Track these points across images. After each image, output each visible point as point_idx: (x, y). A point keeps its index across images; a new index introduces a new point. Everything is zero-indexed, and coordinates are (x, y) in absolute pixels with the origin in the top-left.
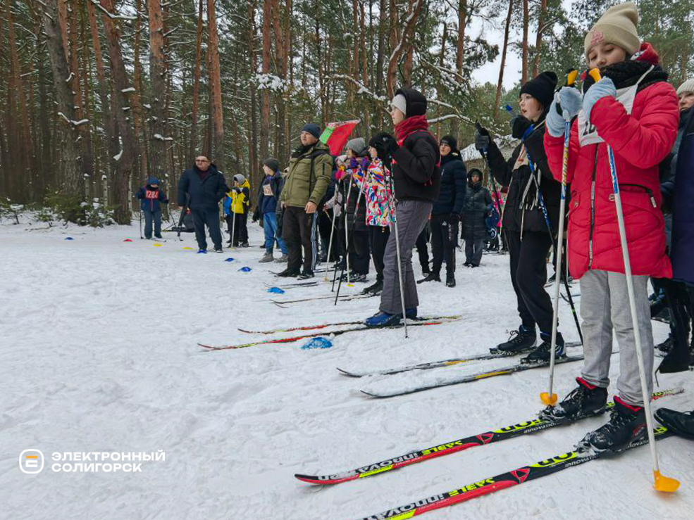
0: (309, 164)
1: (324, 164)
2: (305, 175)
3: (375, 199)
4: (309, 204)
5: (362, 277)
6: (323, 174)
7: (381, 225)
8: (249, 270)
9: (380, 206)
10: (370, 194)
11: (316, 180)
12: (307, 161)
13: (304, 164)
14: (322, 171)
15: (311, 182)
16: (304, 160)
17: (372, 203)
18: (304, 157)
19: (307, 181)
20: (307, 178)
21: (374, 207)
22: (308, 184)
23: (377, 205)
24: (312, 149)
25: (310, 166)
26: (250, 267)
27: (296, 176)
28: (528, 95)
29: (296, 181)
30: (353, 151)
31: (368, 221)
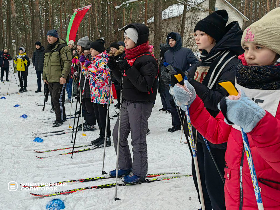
0: (58, 55)
1: (66, 53)
2: (57, 62)
3: (96, 86)
4: (61, 79)
5: (92, 127)
6: (68, 59)
7: (101, 103)
8: (26, 116)
9: (99, 90)
10: (92, 83)
11: (64, 63)
12: (56, 53)
13: (54, 56)
14: (66, 57)
15: (61, 66)
16: (54, 53)
17: (94, 88)
18: (53, 51)
19: (59, 66)
20: (59, 64)
21: (95, 91)
22: (60, 67)
23: (97, 90)
24: (57, 45)
25: (59, 56)
26: (27, 115)
27: (52, 64)
28: (202, 32)
29: (52, 68)
30: (82, 47)
31: (92, 100)
